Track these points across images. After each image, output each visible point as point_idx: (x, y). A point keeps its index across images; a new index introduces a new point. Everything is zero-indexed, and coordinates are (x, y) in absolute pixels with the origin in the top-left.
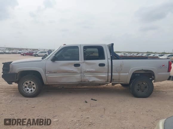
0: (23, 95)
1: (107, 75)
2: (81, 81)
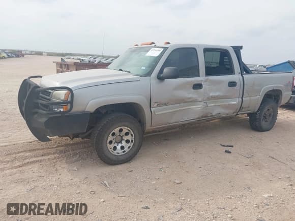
0: (104, 162)
1: (237, 102)
2: (202, 117)
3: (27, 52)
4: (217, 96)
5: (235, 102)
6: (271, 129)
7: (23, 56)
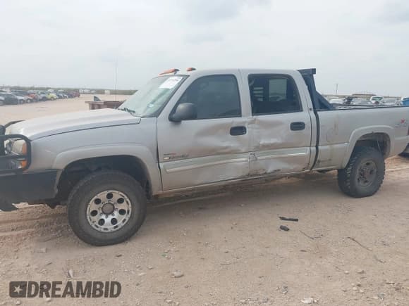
1: (308, 152)
2: (249, 175)
3: (85, 91)
4: (272, 145)
5: (304, 152)
6: (376, 192)
7: (79, 96)
